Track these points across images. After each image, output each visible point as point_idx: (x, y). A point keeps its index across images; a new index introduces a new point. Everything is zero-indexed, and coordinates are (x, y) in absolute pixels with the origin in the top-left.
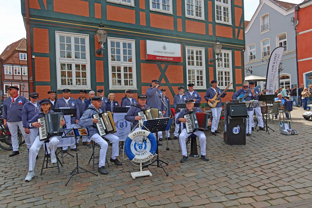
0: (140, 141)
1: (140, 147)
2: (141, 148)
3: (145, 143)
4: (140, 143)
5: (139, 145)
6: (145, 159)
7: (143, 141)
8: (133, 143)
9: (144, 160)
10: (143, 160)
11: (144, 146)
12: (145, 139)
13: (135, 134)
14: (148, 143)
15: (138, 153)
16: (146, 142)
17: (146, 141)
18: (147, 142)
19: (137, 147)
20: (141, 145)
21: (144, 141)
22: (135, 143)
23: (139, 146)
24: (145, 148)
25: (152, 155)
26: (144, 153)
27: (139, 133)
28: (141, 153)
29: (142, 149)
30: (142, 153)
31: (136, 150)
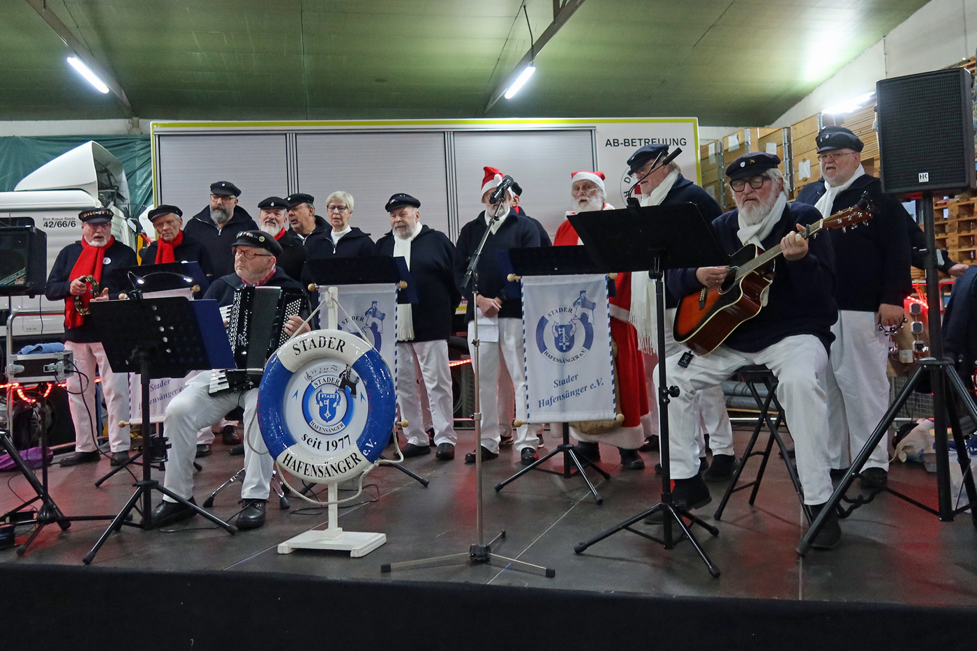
0: (330, 383)
1: (327, 411)
2: (328, 415)
3: (349, 395)
4: (330, 391)
5: (322, 400)
6: (329, 468)
7: (342, 387)
8: (299, 385)
9: (324, 470)
10: (318, 472)
11: (341, 410)
12: (352, 380)
13: (301, 346)
14: (362, 397)
15: (312, 435)
16: (354, 392)
17: (353, 386)
18: (358, 395)
19: (314, 408)
20: (332, 401)
21: (347, 385)
22: (309, 389)
23: (321, 404)
24: (346, 419)
25: (360, 456)
26: (340, 444)
27: (317, 345)
28: (323, 440)
29: (331, 418)
30: (331, 439)
31: (308, 419)
